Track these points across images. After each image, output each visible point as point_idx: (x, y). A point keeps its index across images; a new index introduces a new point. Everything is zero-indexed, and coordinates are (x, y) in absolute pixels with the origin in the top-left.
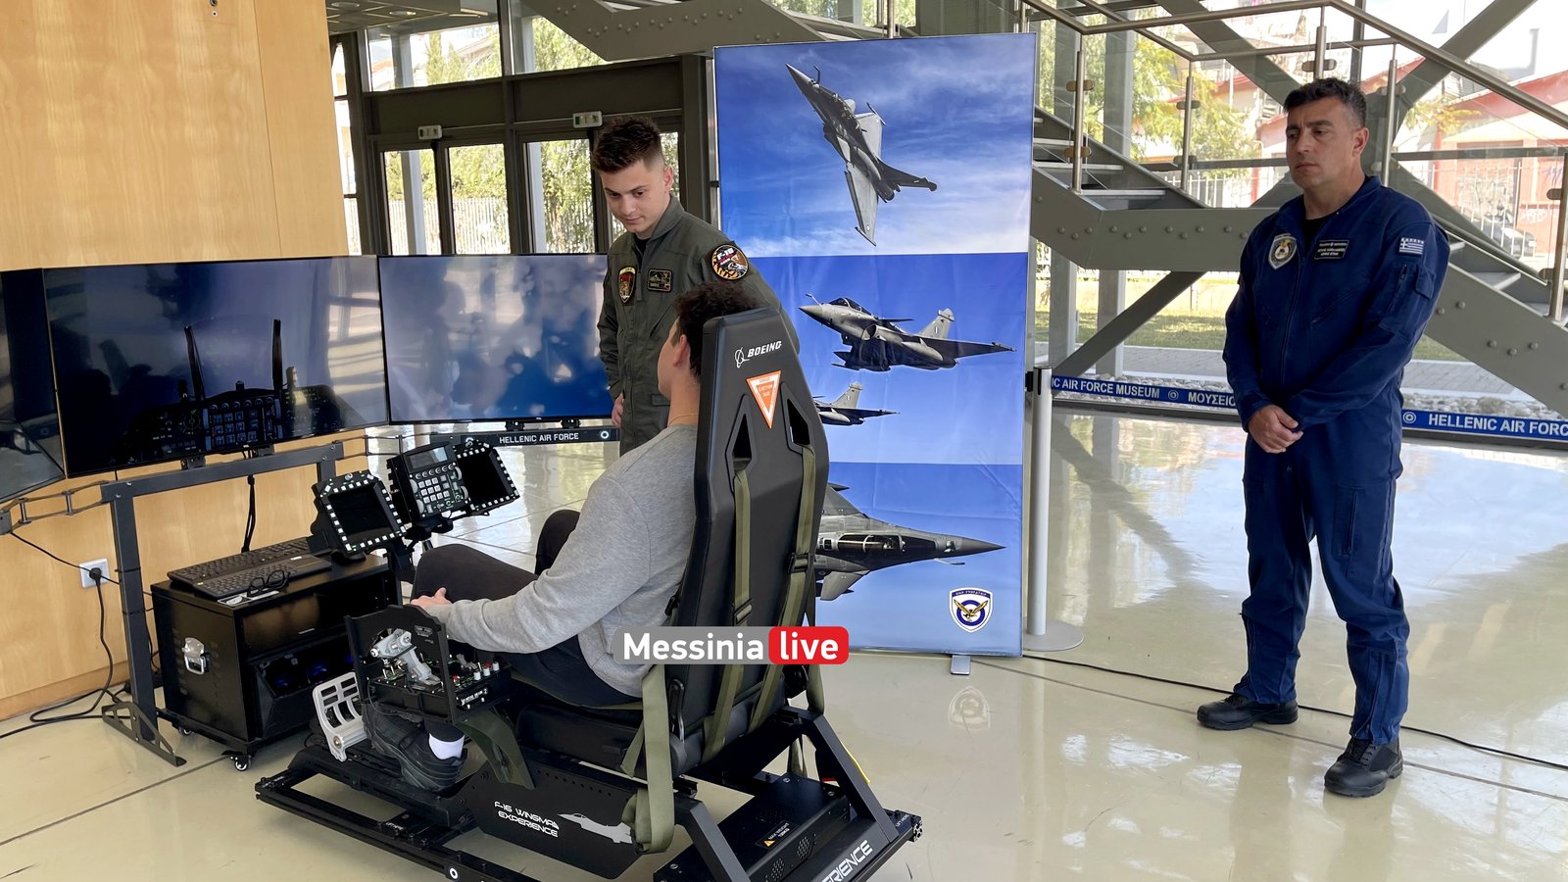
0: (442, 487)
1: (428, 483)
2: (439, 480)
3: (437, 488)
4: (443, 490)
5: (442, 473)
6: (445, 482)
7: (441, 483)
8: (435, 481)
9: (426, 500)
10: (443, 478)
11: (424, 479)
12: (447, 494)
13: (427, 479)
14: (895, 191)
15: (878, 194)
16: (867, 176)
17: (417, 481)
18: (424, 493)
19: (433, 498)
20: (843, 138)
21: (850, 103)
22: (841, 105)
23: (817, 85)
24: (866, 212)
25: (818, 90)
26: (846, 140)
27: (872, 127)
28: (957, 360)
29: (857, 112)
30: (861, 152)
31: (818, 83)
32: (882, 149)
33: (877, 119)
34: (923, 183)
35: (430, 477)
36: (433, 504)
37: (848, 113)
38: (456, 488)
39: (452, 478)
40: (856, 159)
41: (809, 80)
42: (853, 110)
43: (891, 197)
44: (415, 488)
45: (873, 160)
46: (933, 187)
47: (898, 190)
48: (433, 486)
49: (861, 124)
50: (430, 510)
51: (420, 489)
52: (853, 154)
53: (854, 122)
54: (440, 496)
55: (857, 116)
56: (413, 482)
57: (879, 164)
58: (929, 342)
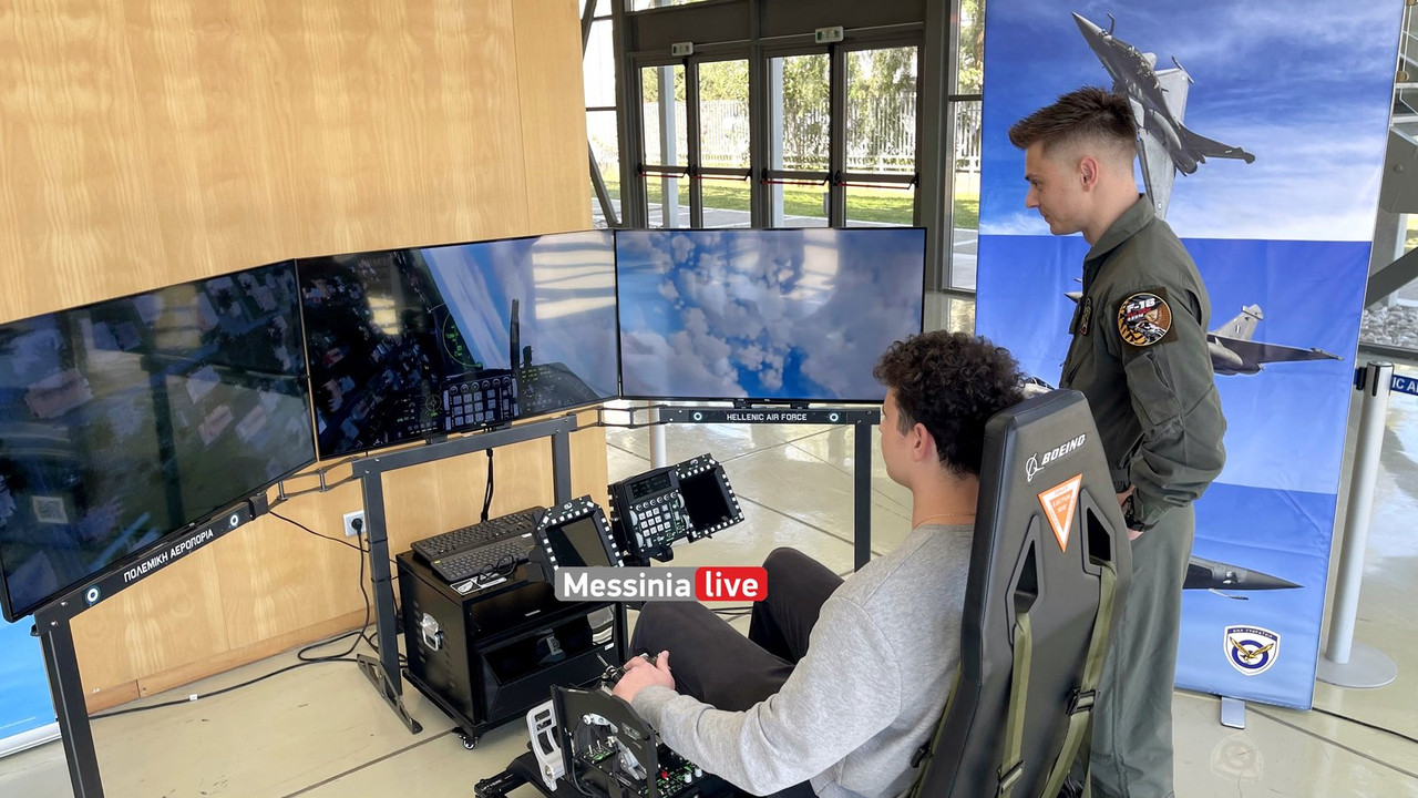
0: (663, 518)
1: (649, 513)
2: (661, 510)
3: (658, 519)
4: (664, 521)
5: (664, 502)
6: (666, 512)
7: (662, 514)
8: (656, 511)
9: (646, 533)
10: (665, 508)
11: (644, 510)
12: (667, 525)
13: (647, 510)
14: (1199, 163)
15: (1176, 166)
16: (1164, 144)
17: (637, 513)
18: (644, 525)
19: (653, 530)
20: (1136, 98)
21: (1150, 58)
22: (1138, 60)
23: (1109, 37)
24: (1158, 186)
25: (1111, 42)
26: (1141, 102)
27: (1175, 88)
28: (1261, 365)
29: (1156, 69)
30: (1159, 116)
31: (1110, 34)
32: (1186, 112)
33: (1183, 76)
34: (1238, 153)
35: (651, 508)
36: (653, 537)
37: (1145, 70)
38: (678, 518)
39: (675, 506)
40: (1151, 124)
41: (1100, 30)
42: (1152, 66)
43: (1194, 170)
44: (635, 523)
45: (1174, 126)
46: (1250, 158)
47: (1203, 162)
48: (653, 517)
49: (1162, 82)
50: (650, 545)
51: (640, 522)
52: (1149, 119)
53: (1153, 80)
54: (660, 528)
55: (1157, 73)
56: (633, 514)
57: (1181, 131)
58: (1226, 343)
